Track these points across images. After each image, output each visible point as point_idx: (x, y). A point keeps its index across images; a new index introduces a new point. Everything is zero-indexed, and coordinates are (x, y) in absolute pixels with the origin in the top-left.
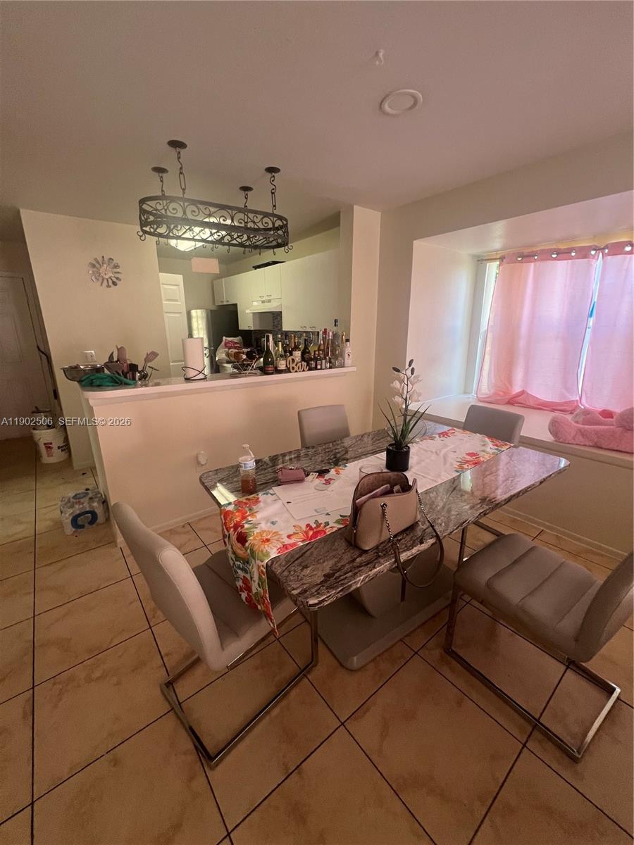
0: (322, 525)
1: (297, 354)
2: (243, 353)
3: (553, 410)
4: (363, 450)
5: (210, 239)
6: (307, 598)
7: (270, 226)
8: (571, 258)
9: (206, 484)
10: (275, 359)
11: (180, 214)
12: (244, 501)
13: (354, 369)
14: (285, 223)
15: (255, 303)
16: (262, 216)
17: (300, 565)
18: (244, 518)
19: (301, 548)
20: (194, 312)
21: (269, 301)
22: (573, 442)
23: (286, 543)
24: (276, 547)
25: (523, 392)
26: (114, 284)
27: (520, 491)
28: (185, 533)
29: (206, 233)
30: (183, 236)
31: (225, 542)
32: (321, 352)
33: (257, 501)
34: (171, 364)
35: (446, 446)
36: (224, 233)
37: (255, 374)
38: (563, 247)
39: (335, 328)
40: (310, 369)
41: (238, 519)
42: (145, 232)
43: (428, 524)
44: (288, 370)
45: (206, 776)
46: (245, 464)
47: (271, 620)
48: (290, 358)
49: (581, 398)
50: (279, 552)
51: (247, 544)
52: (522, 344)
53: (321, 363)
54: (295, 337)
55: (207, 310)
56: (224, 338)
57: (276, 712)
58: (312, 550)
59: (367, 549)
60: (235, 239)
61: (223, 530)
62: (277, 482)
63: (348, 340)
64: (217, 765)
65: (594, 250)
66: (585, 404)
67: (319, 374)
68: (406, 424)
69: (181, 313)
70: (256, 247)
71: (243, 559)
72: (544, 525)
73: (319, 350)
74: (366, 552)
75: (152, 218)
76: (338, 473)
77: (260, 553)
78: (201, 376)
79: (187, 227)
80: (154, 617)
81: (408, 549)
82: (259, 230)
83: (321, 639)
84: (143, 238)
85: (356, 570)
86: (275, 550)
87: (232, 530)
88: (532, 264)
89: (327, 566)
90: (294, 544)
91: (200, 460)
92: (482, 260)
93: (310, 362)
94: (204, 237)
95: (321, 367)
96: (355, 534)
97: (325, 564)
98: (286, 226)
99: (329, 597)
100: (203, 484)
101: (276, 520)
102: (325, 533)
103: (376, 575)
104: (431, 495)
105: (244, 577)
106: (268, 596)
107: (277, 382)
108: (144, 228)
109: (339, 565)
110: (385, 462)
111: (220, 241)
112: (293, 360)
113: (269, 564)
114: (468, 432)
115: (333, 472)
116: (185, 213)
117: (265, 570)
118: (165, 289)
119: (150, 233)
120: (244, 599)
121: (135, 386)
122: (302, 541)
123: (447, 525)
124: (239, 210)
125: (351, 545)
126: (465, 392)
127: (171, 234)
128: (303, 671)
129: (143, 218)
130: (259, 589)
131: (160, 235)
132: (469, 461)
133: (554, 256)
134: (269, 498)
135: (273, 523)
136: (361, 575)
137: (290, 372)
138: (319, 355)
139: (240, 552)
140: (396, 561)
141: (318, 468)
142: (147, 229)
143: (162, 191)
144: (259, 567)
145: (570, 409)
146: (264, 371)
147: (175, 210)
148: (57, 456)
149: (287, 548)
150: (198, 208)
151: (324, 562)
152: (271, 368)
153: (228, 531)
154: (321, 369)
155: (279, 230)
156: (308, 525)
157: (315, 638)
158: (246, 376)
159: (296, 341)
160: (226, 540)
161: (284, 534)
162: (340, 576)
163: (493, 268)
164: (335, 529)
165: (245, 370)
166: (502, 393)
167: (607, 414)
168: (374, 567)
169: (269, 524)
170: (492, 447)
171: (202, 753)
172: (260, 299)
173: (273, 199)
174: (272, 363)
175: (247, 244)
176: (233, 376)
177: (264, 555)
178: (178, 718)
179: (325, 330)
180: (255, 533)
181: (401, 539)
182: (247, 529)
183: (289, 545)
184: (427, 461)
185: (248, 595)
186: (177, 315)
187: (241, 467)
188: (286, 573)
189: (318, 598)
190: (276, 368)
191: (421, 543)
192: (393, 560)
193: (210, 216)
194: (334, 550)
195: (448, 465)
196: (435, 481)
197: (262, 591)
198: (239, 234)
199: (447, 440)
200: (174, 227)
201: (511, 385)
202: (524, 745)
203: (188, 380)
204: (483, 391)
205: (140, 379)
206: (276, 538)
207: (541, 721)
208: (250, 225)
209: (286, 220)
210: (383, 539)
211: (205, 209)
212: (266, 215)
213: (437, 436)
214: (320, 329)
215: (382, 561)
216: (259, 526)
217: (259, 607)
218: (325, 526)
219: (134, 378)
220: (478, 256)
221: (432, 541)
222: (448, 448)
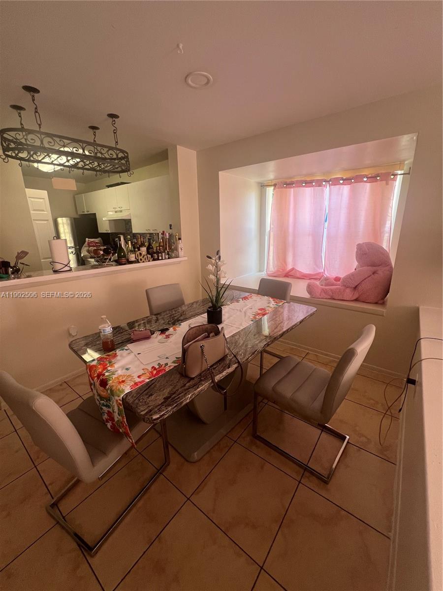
0: (163, 366)
1: (144, 250)
2: (101, 250)
3: (310, 279)
4: (193, 313)
5: (67, 164)
6: (151, 415)
7: (115, 156)
8: (313, 186)
9: (74, 349)
10: (126, 253)
11: (38, 143)
12: (105, 357)
13: (186, 258)
14: (126, 155)
15: (110, 213)
16: (107, 149)
17: (146, 394)
18: (105, 368)
19: (148, 383)
20: (60, 220)
21: (121, 211)
22: (320, 297)
23: (137, 381)
24: (129, 385)
25: (293, 269)
27: (288, 329)
28: (63, 390)
29: (63, 159)
30: (42, 161)
31: (92, 389)
32: (161, 248)
33: (115, 356)
34: (42, 260)
35: (246, 305)
36: (78, 160)
37: (112, 265)
38: (308, 179)
39: (171, 230)
40: (154, 260)
41: (100, 370)
42: (8, 156)
43: (233, 355)
44: (137, 261)
45: (88, 563)
46: (104, 330)
47: (130, 437)
48: (138, 253)
49: (324, 271)
50: (132, 388)
51: (107, 387)
52: (290, 239)
53: (162, 255)
54: (141, 237)
55: (71, 218)
56: (87, 239)
57: (140, 504)
58: (156, 383)
59: (193, 376)
60: (88, 165)
61: (89, 379)
62: (131, 341)
63: (180, 239)
64: (96, 552)
65: (324, 182)
66: (327, 274)
67: (161, 263)
68: (218, 293)
69: (47, 220)
70: (105, 172)
71: (106, 398)
72: (308, 349)
73: (160, 246)
74: (193, 379)
75: (12, 145)
76: (175, 330)
77: (117, 391)
78: (67, 268)
79: (46, 154)
80: (38, 458)
81: (221, 373)
82: (105, 159)
83: (171, 445)
84: (6, 161)
85: (187, 391)
86: (128, 387)
87: (96, 378)
88: (292, 189)
89: (166, 392)
90: (143, 381)
91: (71, 332)
92: (264, 186)
93: (154, 254)
94: (62, 162)
95: (162, 258)
96: (185, 368)
97: (164, 391)
98: (127, 157)
99: (167, 412)
100: (72, 349)
101: (130, 367)
102: (165, 370)
103: (200, 392)
104: (236, 337)
105: (108, 411)
106: (125, 420)
107: (130, 270)
108: (7, 153)
109: (174, 390)
110: (207, 319)
111: (75, 166)
112: (141, 254)
113: (125, 397)
114: (260, 296)
115: (171, 329)
116: (42, 142)
117: (121, 402)
118: (32, 201)
119: (12, 157)
120: (110, 428)
121: (8, 278)
122: (149, 379)
123: (245, 355)
124: (89, 144)
125: (183, 376)
126: (260, 271)
127: (32, 159)
128: (159, 471)
129: (5, 145)
130: (119, 417)
131: (21, 159)
132: (259, 314)
133: (304, 185)
134: (125, 353)
135: (127, 369)
136: (189, 394)
137: (139, 262)
138: (160, 249)
139: (103, 394)
140: (212, 382)
141: (161, 328)
142: (9, 153)
143: (21, 124)
144: (117, 401)
145: (319, 278)
146: (119, 262)
147: (34, 140)
149: (137, 385)
150: (54, 140)
151: (164, 390)
152: (124, 260)
153: (93, 380)
154: (162, 259)
155: (122, 160)
156: (153, 367)
157: (166, 445)
158: (104, 267)
159: (142, 240)
160: (93, 387)
161: (135, 376)
162: (175, 397)
163: (270, 191)
164: (172, 367)
165: (103, 262)
166: (281, 270)
167: (337, 279)
168: (198, 388)
169: (124, 370)
170: (273, 303)
171: (84, 548)
172: (114, 210)
173: (116, 138)
174: (124, 256)
175: (98, 169)
176: (94, 267)
177: (120, 392)
178: (63, 528)
179: (163, 232)
180: (113, 378)
181: (216, 367)
182: (107, 376)
183: (139, 382)
184: (234, 316)
185: (112, 424)
186: (45, 222)
187: (101, 332)
188: (137, 401)
189: (159, 413)
190: (128, 260)
191: (229, 367)
192: (211, 381)
193: (64, 146)
194: (171, 381)
195: (247, 318)
196: (239, 328)
197: (121, 418)
198: (91, 162)
199: (247, 302)
200: (34, 154)
201: (286, 265)
202: (300, 482)
203: (56, 272)
204: (270, 270)
205: (13, 273)
206: (129, 379)
207: (308, 465)
208: (99, 155)
209: (127, 153)
210: (203, 369)
211: (60, 141)
212: (111, 148)
213: (241, 300)
214: (160, 231)
215: (203, 383)
216: (116, 373)
217: (121, 430)
218: (165, 366)
219: (7, 273)
220: (262, 184)
221: (236, 365)
222: (248, 307)
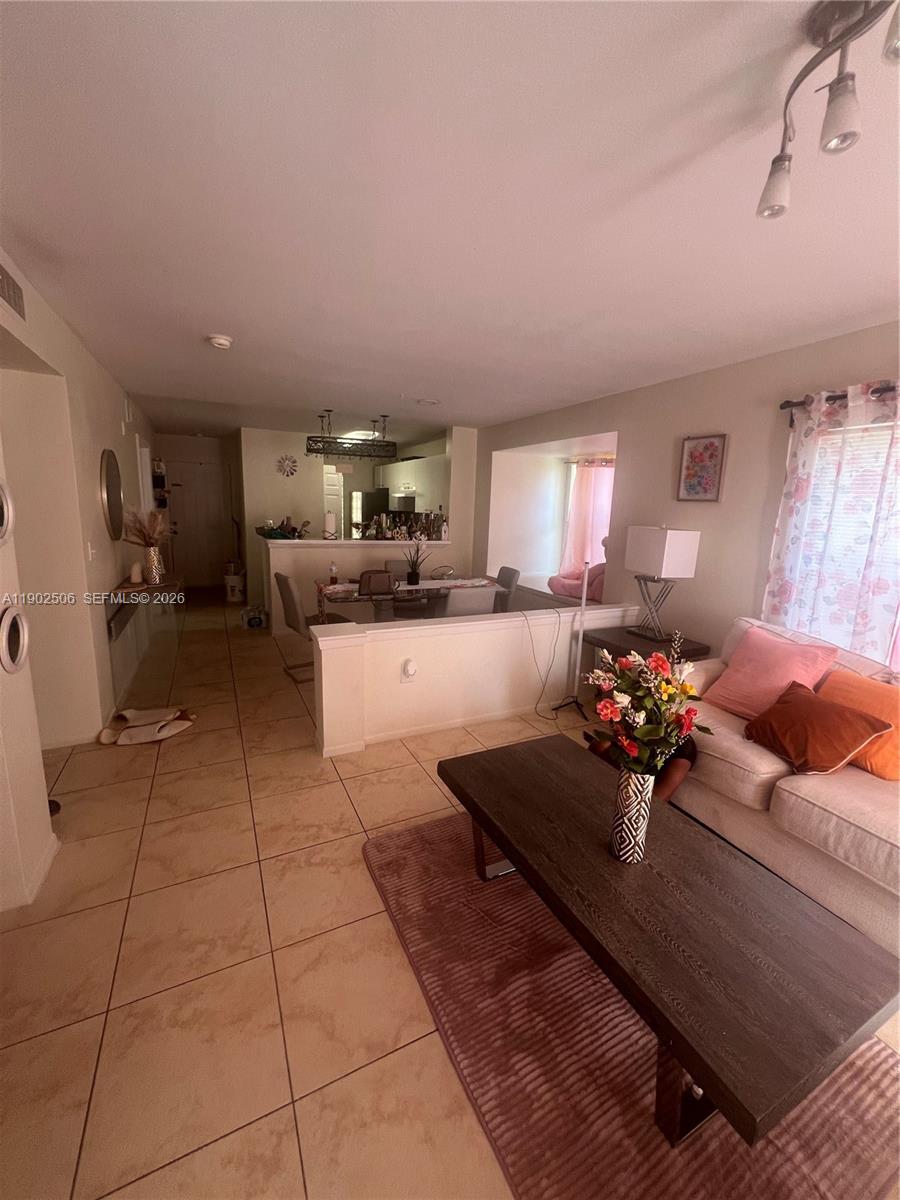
13: (449, 542)
20: (355, 494)
21: (409, 488)
26: (292, 474)
40: (410, 538)
48: (396, 531)
54: (413, 516)
55: (365, 492)
63: (446, 522)
69: (341, 493)
92: (569, 462)
107: (384, 545)
112: (399, 532)
121: (295, 539)
137: (395, 540)
148: (237, 598)
152: (380, 536)
172: (403, 486)
174: (383, 532)
203: (325, 539)
205: (298, 536)
220: (566, 460)
